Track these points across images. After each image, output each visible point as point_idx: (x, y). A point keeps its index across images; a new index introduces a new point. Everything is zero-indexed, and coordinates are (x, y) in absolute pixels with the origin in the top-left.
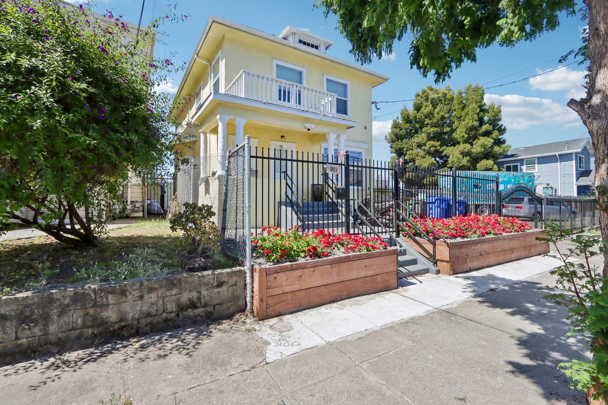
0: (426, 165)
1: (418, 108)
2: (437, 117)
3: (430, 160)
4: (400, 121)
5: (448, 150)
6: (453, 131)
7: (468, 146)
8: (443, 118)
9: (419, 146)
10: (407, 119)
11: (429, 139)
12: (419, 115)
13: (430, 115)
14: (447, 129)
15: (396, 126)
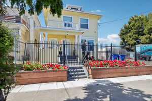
0: (132, 43)
1: (130, 23)
2: (136, 26)
3: (134, 41)
4: (123, 28)
5: (141, 37)
6: (143, 30)
7: (149, 35)
8: (139, 26)
9: (130, 37)
10: (126, 28)
11: (134, 34)
12: (130, 26)
13: (134, 25)
14: (141, 30)
15: (122, 30)
